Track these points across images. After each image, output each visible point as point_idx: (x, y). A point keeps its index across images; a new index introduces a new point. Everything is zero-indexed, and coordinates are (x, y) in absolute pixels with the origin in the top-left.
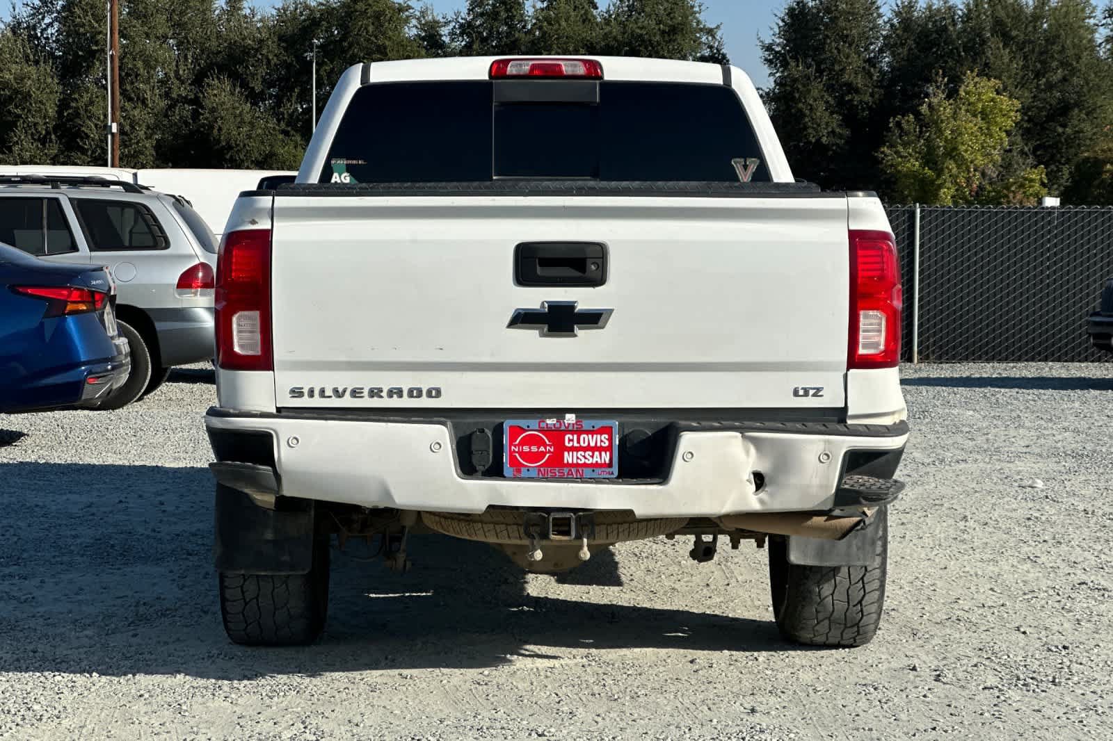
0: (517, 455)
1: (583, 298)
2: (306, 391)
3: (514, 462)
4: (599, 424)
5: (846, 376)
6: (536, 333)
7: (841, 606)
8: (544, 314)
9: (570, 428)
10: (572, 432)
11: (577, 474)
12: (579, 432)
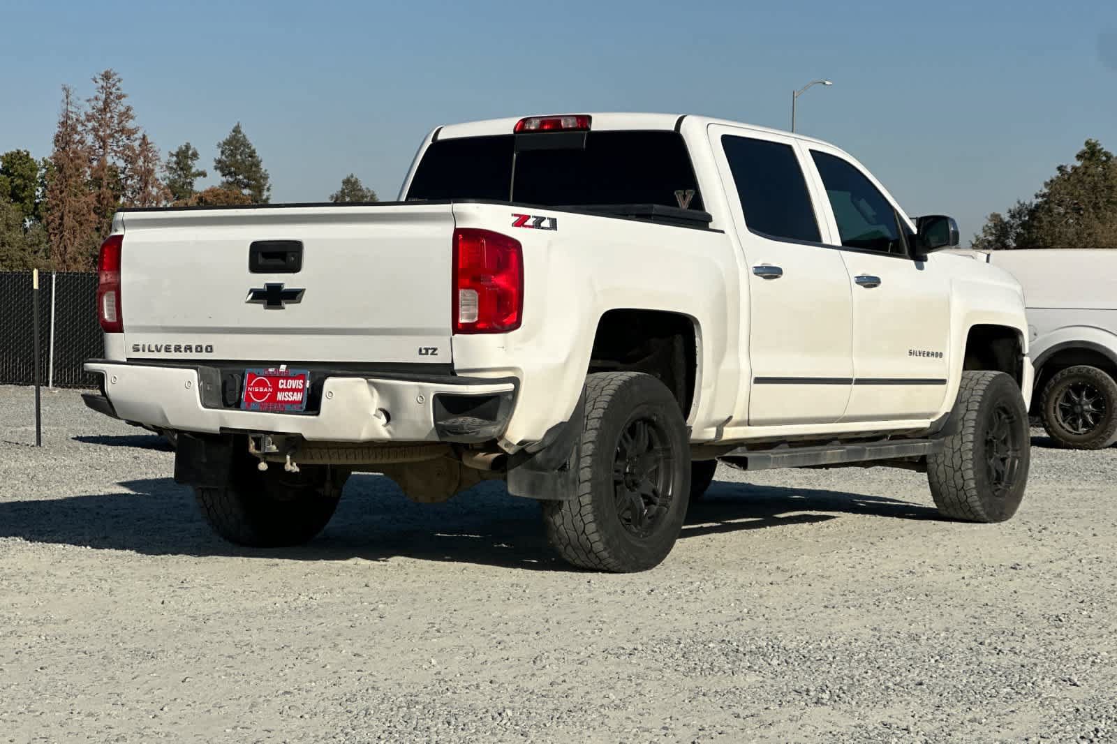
0: (251, 393)
1: (287, 281)
2: (141, 347)
3: (249, 399)
4: (299, 372)
5: (451, 339)
6: (261, 306)
7: (572, 534)
8: (265, 292)
9: (282, 375)
10: (283, 378)
11: (283, 408)
12: (287, 378)
